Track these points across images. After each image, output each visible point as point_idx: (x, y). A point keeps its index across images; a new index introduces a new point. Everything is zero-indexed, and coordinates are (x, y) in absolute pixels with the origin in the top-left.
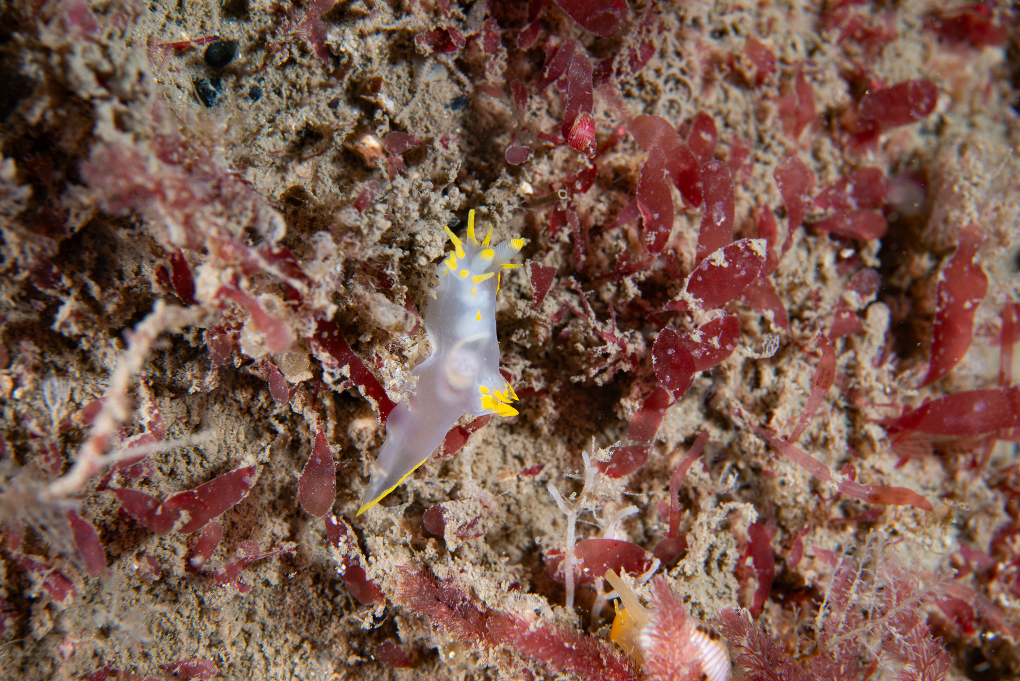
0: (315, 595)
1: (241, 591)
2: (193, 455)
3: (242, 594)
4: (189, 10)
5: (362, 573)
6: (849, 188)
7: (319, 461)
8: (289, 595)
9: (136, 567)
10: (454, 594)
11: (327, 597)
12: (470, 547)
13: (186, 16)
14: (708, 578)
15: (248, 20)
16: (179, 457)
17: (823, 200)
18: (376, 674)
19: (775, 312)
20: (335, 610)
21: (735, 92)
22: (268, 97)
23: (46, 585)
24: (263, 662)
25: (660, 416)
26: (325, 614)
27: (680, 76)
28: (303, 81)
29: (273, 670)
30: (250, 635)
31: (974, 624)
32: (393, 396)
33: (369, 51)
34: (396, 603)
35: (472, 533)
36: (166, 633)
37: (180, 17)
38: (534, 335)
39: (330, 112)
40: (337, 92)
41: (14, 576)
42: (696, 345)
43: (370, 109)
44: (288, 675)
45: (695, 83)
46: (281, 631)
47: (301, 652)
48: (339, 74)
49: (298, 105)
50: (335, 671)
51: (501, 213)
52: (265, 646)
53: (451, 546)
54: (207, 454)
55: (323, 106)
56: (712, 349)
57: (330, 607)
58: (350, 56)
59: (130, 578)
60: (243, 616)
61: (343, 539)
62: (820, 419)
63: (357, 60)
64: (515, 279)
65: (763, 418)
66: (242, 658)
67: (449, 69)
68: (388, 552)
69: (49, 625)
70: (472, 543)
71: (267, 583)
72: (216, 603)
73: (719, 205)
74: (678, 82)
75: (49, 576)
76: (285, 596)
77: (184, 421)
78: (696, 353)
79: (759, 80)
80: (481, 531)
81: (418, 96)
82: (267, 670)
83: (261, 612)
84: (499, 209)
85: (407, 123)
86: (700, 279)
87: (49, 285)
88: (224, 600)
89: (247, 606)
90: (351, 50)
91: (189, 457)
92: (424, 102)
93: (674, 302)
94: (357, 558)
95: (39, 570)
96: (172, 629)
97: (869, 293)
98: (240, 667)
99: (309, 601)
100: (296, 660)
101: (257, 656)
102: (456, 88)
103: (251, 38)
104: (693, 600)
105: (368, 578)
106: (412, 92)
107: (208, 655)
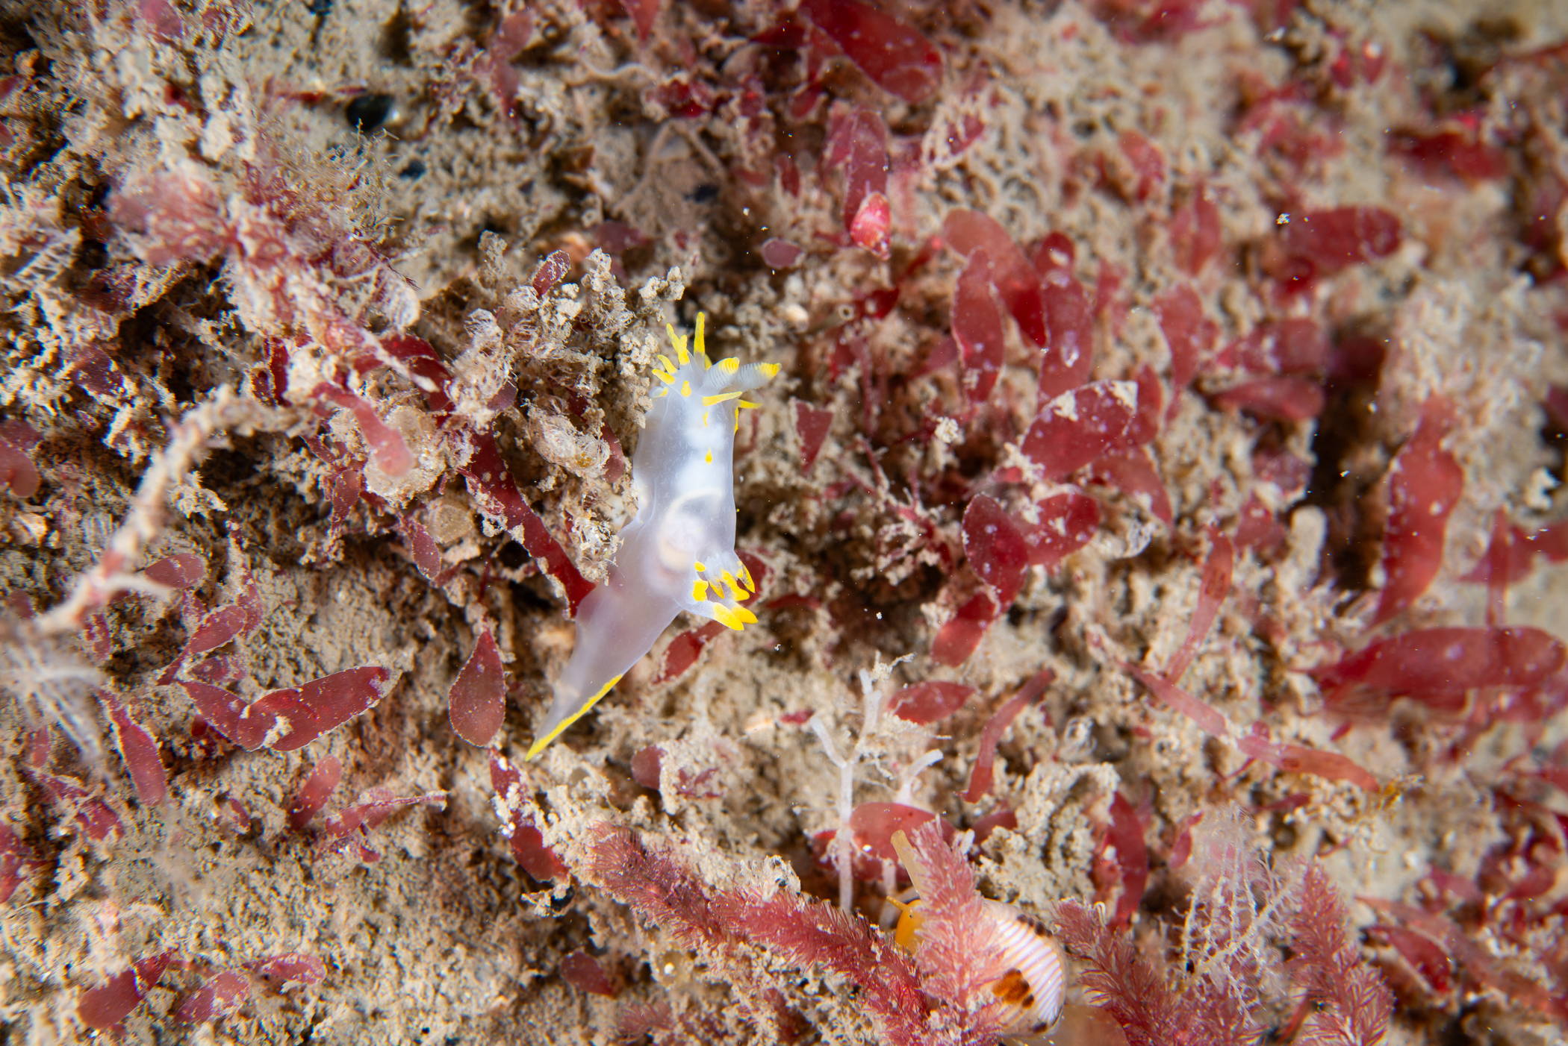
0: (475, 879)
1: (366, 859)
2: (303, 660)
3: (367, 865)
4: (326, 47)
5: (537, 836)
6: (1268, 343)
7: (481, 667)
8: (437, 876)
9: (214, 815)
10: (667, 870)
11: (492, 884)
12: (699, 812)
13: (322, 56)
14: (1046, 872)
15: (409, 65)
16: (284, 662)
17: (1229, 357)
18: (561, 1005)
19: (1153, 497)
20: (503, 904)
21: (1108, 210)
22: (434, 175)
23: (80, 816)
24: (394, 971)
25: (978, 632)
26: (489, 909)
27: (1026, 179)
28: (484, 153)
29: (409, 984)
30: (377, 931)
31: (1450, 982)
32: (590, 573)
33: (578, 114)
34: (585, 880)
35: (702, 790)
36: (255, 917)
37: (313, 56)
38: (800, 515)
39: (521, 198)
40: (534, 169)
41: (36, 809)
42: (1033, 529)
43: (578, 195)
44: (431, 993)
45: (1049, 194)
46: (423, 927)
47: (451, 959)
48: (534, 144)
49: (478, 185)
50: (501, 994)
51: (756, 336)
52: (399, 947)
53: (670, 805)
54: (324, 660)
55: (512, 190)
56: (1054, 534)
57: (496, 899)
58: (551, 119)
59: (205, 830)
60: (368, 901)
61: (513, 789)
62: (1220, 660)
63: (560, 125)
64: (779, 444)
65: (1135, 654)
66: (364, 963)
67: (691, 145)
68: (576, 808)
69: (83, 878)
70: (702, 805)
71: (405, 855)
72: (331, 875)
73: (1069, 337)
74: (1025, 187)
75: (85, 805)
76: (430, 877)
77: (293, 607)
78: (1032, 539)
79: (1142, 194)
80: (716, 790)
81: (646, 180)
82: (400, 984)
83: (395, 899)
84: (755, 331)
85: (629, 214)
86: (1039, 434)
87: (105, 389)
88: (340, 871)
89: (374, 887)
90: (551, 110)
91: (298, 664)
92: (654, 187)
93: (1003, 470)
94: (531, 816)
95: (72, 797)
96: (263, 911)
97: (1294, 487)
98: (361, 976)
99: (466, 888)
100: (444, 971)
101: (386, 961)
102: (700, 173)
103: (412, 92)
104: (1022, 897)
105: (546, 843)
106: (638, 174)
107: (315, 953)
